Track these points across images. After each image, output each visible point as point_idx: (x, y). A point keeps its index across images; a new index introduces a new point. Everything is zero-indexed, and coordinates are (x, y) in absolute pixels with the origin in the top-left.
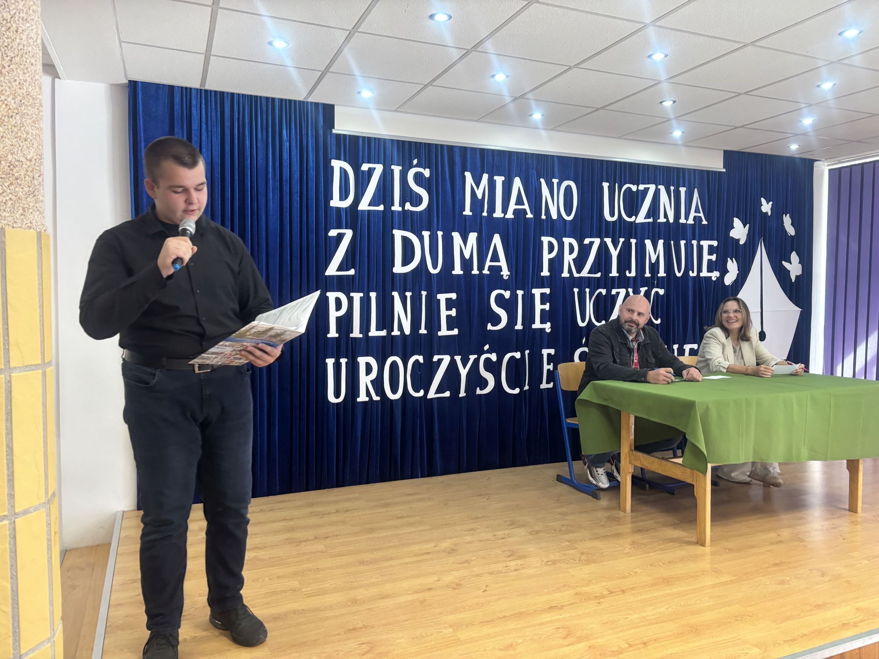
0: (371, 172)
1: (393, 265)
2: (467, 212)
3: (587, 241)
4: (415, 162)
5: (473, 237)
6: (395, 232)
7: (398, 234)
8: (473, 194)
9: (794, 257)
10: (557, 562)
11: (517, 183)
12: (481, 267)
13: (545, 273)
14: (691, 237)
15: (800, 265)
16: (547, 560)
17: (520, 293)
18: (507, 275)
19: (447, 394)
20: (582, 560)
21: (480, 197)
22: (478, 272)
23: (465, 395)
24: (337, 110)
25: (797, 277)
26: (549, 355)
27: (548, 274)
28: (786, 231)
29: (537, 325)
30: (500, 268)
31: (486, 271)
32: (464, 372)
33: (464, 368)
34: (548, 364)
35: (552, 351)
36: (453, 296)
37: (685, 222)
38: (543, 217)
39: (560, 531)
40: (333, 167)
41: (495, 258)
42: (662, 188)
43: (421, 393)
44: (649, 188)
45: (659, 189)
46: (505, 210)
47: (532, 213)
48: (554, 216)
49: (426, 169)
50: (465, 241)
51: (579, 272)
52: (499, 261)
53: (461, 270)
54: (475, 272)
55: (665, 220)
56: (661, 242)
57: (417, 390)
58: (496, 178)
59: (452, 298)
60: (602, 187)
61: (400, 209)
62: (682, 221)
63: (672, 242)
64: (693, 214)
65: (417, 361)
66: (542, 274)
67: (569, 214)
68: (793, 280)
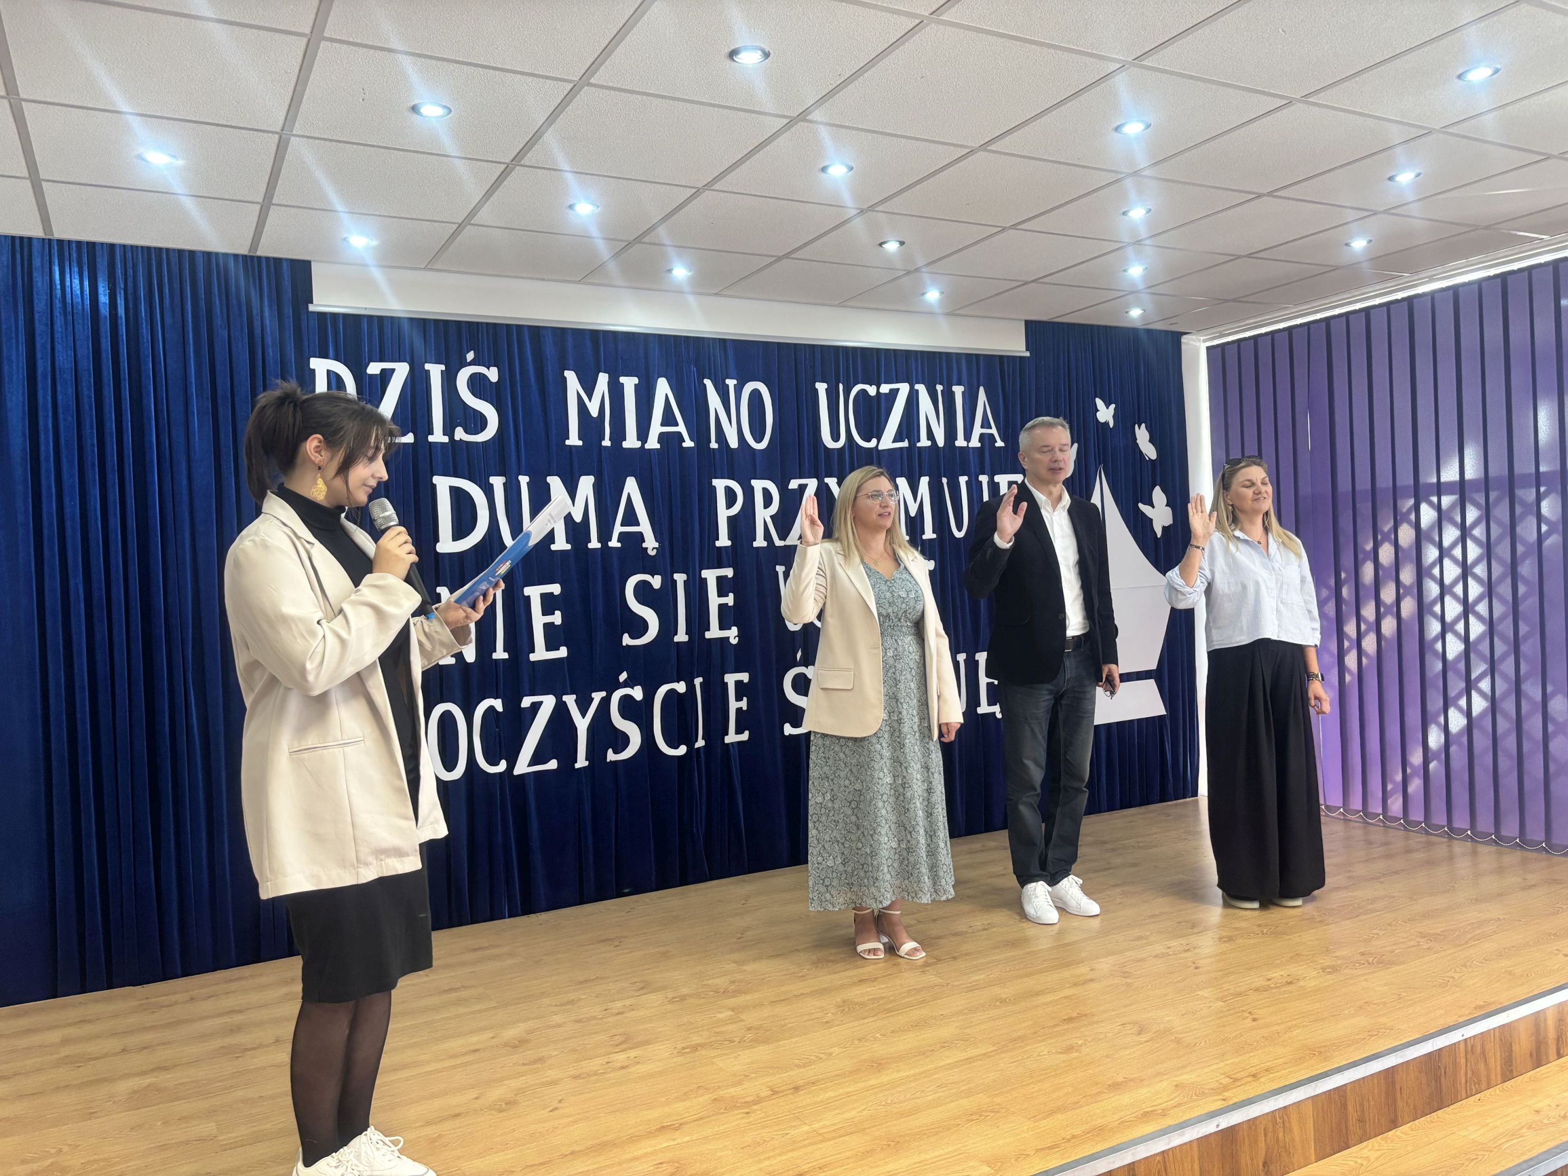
0: (386, 375)
1: (436, 539)
2: (574, 440)
3: (794, 484)
4: (470, 356)
5: (586, 484)
6: (437, 480)
7: (443, 484)
8: (583, 409)
9: (1158, 495)
10: (699, 1048)
11: (663, 388)
12: (605, 536)
13: (724, 541)
14: (978, 470)
15: (1169, 509)
16: (684, 1045)
17: (680, 578)
18: (654, 548)
19: (553, 765)
20: (745, 1041)
21: (594, 413)
22: (599, 546)
23: (586, 763)
24: (317, 271)
25: (1164, 528)
26: (738, 684)
27: (729, 543)
28: (1141, 452)
29: (714, 632)
30: (640, 537)
31: (614, 543)
32: (582, 724)
33: (584, 716)
34: (738, 699)
35: (744, 677)
36: (556, 589)
37: (966, 445)
38: (714, 445)
39: (724, 992)
40: (314, 370)
41: (630, 519)
42: (921, 388)
43: (502, 766)
44: (898, 390)
45: (917, 391)
46: (643, 435)
47: (691, 440)
48: (734, 443)
49: (491, 368)
50: (572, 493)
51: (783, 537)
52: (638, 525)
53: (567, 542)
54: (594, 544)
55: (929, 443)
56: (924, 481)
57: (493, 762)
58: (622, 379)
59: (552, 593)
60: (816, 391)
61: (446, 439)
62: (960, 442)
63: (944, 480)
64: (977, 430)
65: (491, 709)
66: (718, 544)
67: (759, 439)
68: (1159, 535)
